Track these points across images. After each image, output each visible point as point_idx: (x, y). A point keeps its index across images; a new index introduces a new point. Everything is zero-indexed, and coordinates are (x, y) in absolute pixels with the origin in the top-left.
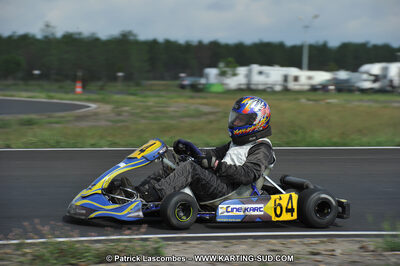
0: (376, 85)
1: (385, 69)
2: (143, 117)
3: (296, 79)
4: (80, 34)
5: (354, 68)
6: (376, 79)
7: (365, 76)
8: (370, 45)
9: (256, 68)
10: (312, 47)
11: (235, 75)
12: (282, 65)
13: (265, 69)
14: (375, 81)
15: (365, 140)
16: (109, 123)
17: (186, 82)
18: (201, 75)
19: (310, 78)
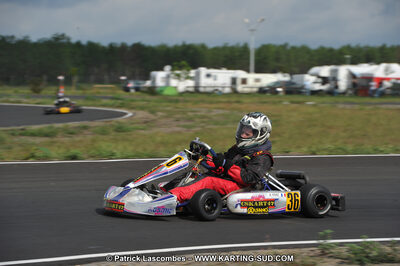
0: (325, 87)
1: (335, 72)
3: (244, 81)
4: (13, 37)
5: (305, 71)
6: (325, 80)
7: (313, 79)
9: (203, 71)
13: (213, 71)
14: (323, 83)
17: (131, 85)
19: (257, 80)
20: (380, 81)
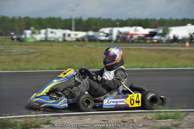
0: (107, 38)
1: (111, 31)
3: (69, 35)
5: (96, 30)
6: (107, 35)
7: (102, 34)
9: (49, 30)
11: (40, 33)
12: (62, 29)
13: (54, 30)
17: (15, 37)
18: (22, 33)
19: (76, 35)
20: (132, 35)
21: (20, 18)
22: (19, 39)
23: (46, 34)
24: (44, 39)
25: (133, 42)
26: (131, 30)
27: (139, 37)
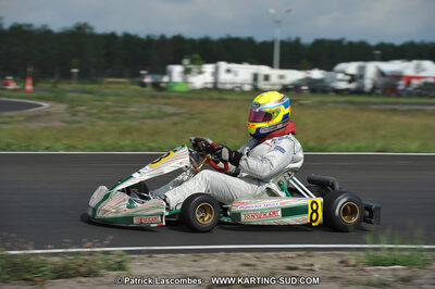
0: (352, 86)
1: (362, 69)
2: (101, 118)
3: (267, 78)
4: (30, 25)
6: (353, 78)
7: (340, 76)
8: (345, 43)
9: (223, 65)
10: (283, 44)
11: (200, 73)
12: (252, 63)
13: (233, 66)
14: (350, 81)
15: (343, 145)
16: (63, 124)
17: (148, 80)
18: (164, 72)
19: (281, 77)
20: (409, 79)
21: (163, 37)
22: (156, 85)
23: (215, 74)
24: (210, 86)
25: (410, 95)
26: (406, 68)
27: (426, 84)
